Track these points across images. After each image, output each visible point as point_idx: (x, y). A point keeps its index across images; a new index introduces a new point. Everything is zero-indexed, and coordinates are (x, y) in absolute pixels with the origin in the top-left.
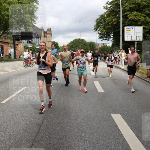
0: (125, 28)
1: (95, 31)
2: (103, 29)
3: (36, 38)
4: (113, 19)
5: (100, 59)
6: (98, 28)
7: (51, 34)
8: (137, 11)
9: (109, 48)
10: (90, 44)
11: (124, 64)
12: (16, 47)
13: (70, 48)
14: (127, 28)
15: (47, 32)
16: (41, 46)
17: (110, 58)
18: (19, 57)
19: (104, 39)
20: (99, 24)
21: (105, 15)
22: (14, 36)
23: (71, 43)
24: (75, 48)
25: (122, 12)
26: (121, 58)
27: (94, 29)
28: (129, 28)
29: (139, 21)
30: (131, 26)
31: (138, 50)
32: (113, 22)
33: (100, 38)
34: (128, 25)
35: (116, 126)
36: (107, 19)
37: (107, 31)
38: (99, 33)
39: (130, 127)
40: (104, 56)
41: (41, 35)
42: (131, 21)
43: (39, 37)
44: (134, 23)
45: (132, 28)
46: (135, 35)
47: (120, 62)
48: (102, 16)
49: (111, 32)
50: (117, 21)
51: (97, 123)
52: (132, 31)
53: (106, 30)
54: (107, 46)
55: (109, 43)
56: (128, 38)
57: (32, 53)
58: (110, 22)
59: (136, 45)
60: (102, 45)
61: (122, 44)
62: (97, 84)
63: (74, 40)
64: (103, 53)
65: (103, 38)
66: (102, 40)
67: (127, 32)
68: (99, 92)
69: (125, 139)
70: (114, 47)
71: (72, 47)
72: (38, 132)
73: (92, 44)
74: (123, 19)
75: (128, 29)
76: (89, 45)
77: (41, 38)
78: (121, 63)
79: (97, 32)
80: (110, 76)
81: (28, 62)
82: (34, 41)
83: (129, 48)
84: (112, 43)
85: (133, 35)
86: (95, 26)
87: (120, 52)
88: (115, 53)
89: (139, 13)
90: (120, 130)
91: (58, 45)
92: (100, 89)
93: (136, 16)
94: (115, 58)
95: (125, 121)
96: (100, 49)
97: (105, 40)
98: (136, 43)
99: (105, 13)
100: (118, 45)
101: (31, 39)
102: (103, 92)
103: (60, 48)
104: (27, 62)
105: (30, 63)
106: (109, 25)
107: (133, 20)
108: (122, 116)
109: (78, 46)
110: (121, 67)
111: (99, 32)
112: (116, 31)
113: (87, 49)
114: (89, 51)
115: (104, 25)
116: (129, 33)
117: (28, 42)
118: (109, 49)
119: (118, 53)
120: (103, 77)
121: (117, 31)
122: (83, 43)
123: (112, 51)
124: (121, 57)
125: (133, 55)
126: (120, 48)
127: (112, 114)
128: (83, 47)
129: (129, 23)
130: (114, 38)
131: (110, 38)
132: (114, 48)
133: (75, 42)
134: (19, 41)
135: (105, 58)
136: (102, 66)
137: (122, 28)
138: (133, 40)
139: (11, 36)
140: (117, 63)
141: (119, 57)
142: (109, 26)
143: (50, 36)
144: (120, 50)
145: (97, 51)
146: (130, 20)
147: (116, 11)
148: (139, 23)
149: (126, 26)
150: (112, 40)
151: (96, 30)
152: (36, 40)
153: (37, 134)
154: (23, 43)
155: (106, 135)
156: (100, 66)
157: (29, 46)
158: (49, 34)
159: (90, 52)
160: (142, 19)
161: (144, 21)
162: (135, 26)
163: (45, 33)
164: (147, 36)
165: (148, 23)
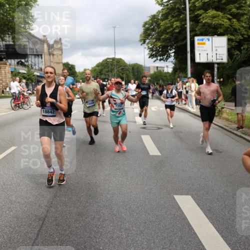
0: (196, 38)
1: (142, 45)
2: (156, 41)
3: (33, 57)
4: (173, 23)
5: (152, 96)
6: (148, 38)
7: (61, 49)
8: (216, 9)
9: (168, 75)
10: (133, 68)
11: (196, 104)
13: (97, 74)
14: (198, 40)
16: (47, 73)
17: (169, 92)
18: (3, 92)
19: (159, 58)
20: (149, 32)
21: (158, 16)
23: (98, 66)
25: (190, 10)
26: (189, 93)
27: (141, 40)
28: (202, 40)
29: (221, 28)
30: (206, 35)
31: (220, 79)
32: (175, 29)
33: (151, 56)
34: (201, 35)
35: (185, 219)
36: (162, 23)
37: (164, 44)
39: (210, 219)
40: (159, 89)
41: (43, 52)
42: (206, 27)
43: (39, 55)
44: (212, 31)
45: (209, 40)
46: (215, 52)
47: (189, 100)
48: (154, 17)
49: (171, 47)
50: (181, 27)
51: (149, 214)
52: (208, 44)
53: (161, 42)
54: (165, 71)
55: (168, 66)
56: (200, 58)
57: (27, 84)
58: (169, 28)
59: (216, 70)
60: (156, 70)
61: (191, 68)
62: (147, 140)
63: (103, 61)
64: (157, 84)
65: (156, 56)
66: (156, 60)
67: (199, 46)
68: (152, 156)
70: (177, 73)
71: (100, 72)
72: (39, 231)
73: (138, 67)
74: (191, 23)
75: (201, 42)
76: (131, 70)
77: (43, 56)
78: (191, 101)
79: (145, 45)
80: (171, 126)
81: (20, 100)
82: (30, 62)
84: (173, 65)
85: (210, 52)
86: (141, 35)
87: (187, 82)
88: (179, 85)
89: (220, 13)
90: (191, 226)
91: (75, 69)
92: (153, 150)
93: (214, 17)
94: (180, 94)
95: (201, 209)
96: (152, 76)
97: (160, 60)
98: (216, 66)
99: (159, 12)
100: (184, 70)
101: (25, 58)
102: (159, 156)
103: (79, 75)
104: (18, 101)
105: (24, 102)
106: (167, 33)
107: (210, 25)
108: (194, 200)
109: (112, 71)
110: (190, 109)
111: (149, 47)
113: (128, 77)
114: (132, 81)
115: (158, 33)
116: (203, 49)
117: (18, 63)
118: (169, 78)
119: (184, 83)
120: (159, 128)
121: (181, 45)
122: (121, 66)
123: (174, 81)
124: (189, 91)
125: (208, 87)
126: (187, 74)
127: (176, 197)
128: (121, 72)
129: (203, 30)
130: (176, 57)
131: (170, 57)
132: (177, 76)
133: (107, 63)
134: (2, 62)
135: (161, 93)
136: (156, 107)
137: (190, 39)
138: (210, 60)
140: (184, 102)
141: (187, 92)
142: (167, 36)
143: (60, 53)
144: (189, 78)
145: (146, 81)
146: (204, 25)
148: (221, 31)
149: (197, 35)
150: (174, 61)
151: (144, 42)
152: (33, 61)
154: (10, 65)
156: (153, 109)
157: (21, 71)
158: (58, 49)
159: (134, 83)
160: (226, 23)
161: (228, 28)
162: (213, 36)
163: (51, 47)
164: (236, 53)
165: (235, 30)
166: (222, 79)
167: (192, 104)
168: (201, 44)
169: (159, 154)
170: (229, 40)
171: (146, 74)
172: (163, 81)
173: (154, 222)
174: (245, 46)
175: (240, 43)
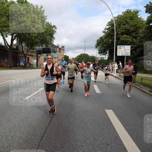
0: (118, 46)
2: (101, 47)
3: (53, 53)
6: (98, 46)
8: (127, 34)
10: (92, 58)
11: (116, 73)
12: (38, 59)
14: (119, 47)
15: (62, 49)
18: (40, 66)
19: (102, 54)
20: (99, 44)
21: (103, 37)
22: (37, 51)
23: (78, 57)
24: (80, 60)
25: (116, 35)
27: (95, 47)
28: (120, 47)
29: (128, 42)
30: (122, 45)
31: (127, 62)
33: (99, 53)
34: (120, 45)
35: (109, 119)
36: (104, 40)
37: (105, 48)
38: (98, 50)
39: (120, 120)
41: (57, 51)
43: (55, 52)
44: (124, 43)
45: (123, 47)
46: (125, 52)
48: (101, 38)
49: (108, 49)
50: (112, 42)
53: (103, 48)
54: (104, 59)
55: (106, 57)
56: (120, 53)
58: (107, 42)
59: (125, 59)
60: (101, 59)
61: (115, 58)
65: (101, 53)
67: (118, 49)
68: (97, 93)
69: (115, 129)
70: (109, 60)
71: (78, 59)
72: (50, 122)
73: (94, 57)
76: (91, 59)
77: (57, 53)
78: (114, 72)
79: (97, 49)
83: (120, 61)
84: (108, 57)
85: (123, 52)
89: (128, 36)
91: (69, 58)
92: (98, 91)
93: (125, 38)
95: (116, 115)
96: (99, 61)
97: (103, 55)
98: (125, 57)
100: (113, 59)
101: (49, 53)
107: (124, 41)
109: (83, 59)
112: (111, 48)
115: (103, 44)
116: (121, 50)
117: (47, 55)
118: (106, 62)
119: (112, 64)
122: (87, 57)
126: (113, 61)
127: (106, 110)
129: (121, 43)
130: (109, 53)
131: (107, 54)
133: (81, 56)
134: (41, 55)
135: (102, 68)
138: (123, 55)
139: (35, 51)
141: (113, 68)
142: (106, 45)
143: (63, 51)
146: (121, 41)
147: (111, 34)
148: (128, 43)
149: (118, 45)
151: (97, 48)
152: (53, 54)
153: (49, 123)
154: (44, 56)
158: (63, 50)
160: (131, 40)
161: (131, 42)
162: (125, 45)
163: (60, 49)
164: (134, 52)
165: (134, 43)
167: (115, 73)
168: (120, 48)
169: (100, 92)
170: (131, 47)
171: (97, 60)
172: (103, 63)
173: (97, 120)
174: (138, 49)
175: (136, 48)
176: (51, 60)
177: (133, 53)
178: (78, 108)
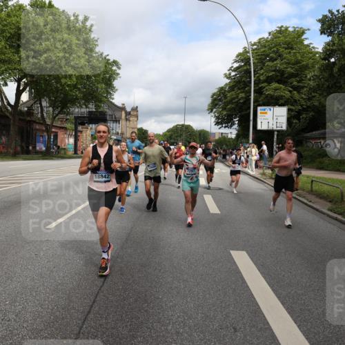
0: (259, 108)
1: (209, 113)
2: (222, 110)
3: (112, 122)
4: (239, 94)
6: (215, 108)
7: (137, 116)
8: (279, 82)
10: (200, 134)
11: (256, 168)
12: (79, 136)
14: (261, 110)
15: (132, 113)
16: (99, 132)
17: (238, 159)
18: (82, 152)
19: (224, 125)
20: (216, 102)
21: (226, 88)
22: (76, 118)
23: (169, 131)
24: (174, 139)
25: (255, 84)
27: (208, 110)
28: (265, 110)
29: (282, 99)
30: (268, 105)
33: (217, 123)
34: (264, 105)
35: (239, 272)
36: (229, 95)
37: (229, 113)
38: (215, 116)
41: (121, 118)
43: (117, 121)
44: (273, 101)
45: (270, 110)
46: (275, 121)
48: (221, 89)
49: (236, 115)
50: (246, 98)
52: (269, 113)
53: (226, 111)
54: (229, 137)
55: (232, 133)
56: (262, 125)
58: (234, 99)
59: (275, 136)
60: (220, 136)
61: (253, 133)
63: (174, 127)
64: (221, 148)
65: (222, 124)
66: (221, 127)
67: (260, 115)
68: (213, 214)
70: (240, 139)
71: (170, 137)
72: (105, 279)
73: (204, 135)
75: (263, 111)
76: (198, 136)
77: (121, 122)
78: (251, 165)
79: (212, 114)
83: (263, 142)
84: (237, 132)
85: (270, 120)
86: (209, 105)
89: (282, 86)
90: (244, 279)
92: (213, 208)
93: (276, 89)
95: (254, 264)
96: (217, 141)
97: (225, 127)
98: (276, 133)
99: (226, 84)
100: (247, 136)
102: (218, 214)
106: (232, 104)
107: (272, 97)
109: (181, 136)
110: (250, 172)
112: (243, 113)
115: (225, 103)
118: (232, 143)
119: (246, 148)
121: (245, 114)
122: (189, 132)
126: (249, 140)
127: (232, 252)
129: (265, 101)
130: (239, 125)
131: (234, 125)
132: (239, 142)
133: (177, 129)
134: (84, 127)
135: (224, 157)
136: (218, 169)
137: (254, 110)
138: (270, 128)
139: (71, 117)
141: (248, 156)
142: (233, 106)
143: (136, 119)
144: (250, 144)
145: (211, 146)
146: (267, 96)
147: (244, 81)
148: (281, 101)
149: (260, 105)
150: (237, 128)
151: (211, 111)
152: (112, 125)
154: (91, 129)
155: (220, 288)
158: (134, 116)
160: (287, 94)
161: (289, 99)
162: (275, 106)
163: (128, 114)
164: (294, 122)
165: (295, 101)
166: (280, 145)
167: (252, 168)
168: (263, 113)
169: (218, 212)
170: (289, 110)
171: (211, 140)
172: (226, 145)
174: (304, 116)
175: (299, 113)
176: (105, 134)
177: (294, 125)
178: (169, 247)
